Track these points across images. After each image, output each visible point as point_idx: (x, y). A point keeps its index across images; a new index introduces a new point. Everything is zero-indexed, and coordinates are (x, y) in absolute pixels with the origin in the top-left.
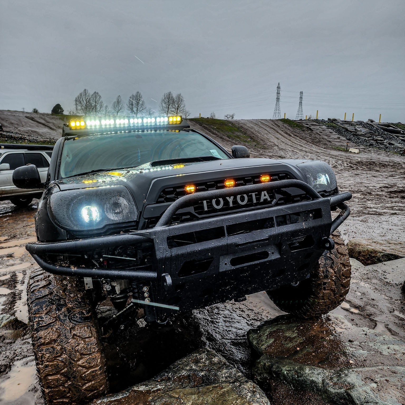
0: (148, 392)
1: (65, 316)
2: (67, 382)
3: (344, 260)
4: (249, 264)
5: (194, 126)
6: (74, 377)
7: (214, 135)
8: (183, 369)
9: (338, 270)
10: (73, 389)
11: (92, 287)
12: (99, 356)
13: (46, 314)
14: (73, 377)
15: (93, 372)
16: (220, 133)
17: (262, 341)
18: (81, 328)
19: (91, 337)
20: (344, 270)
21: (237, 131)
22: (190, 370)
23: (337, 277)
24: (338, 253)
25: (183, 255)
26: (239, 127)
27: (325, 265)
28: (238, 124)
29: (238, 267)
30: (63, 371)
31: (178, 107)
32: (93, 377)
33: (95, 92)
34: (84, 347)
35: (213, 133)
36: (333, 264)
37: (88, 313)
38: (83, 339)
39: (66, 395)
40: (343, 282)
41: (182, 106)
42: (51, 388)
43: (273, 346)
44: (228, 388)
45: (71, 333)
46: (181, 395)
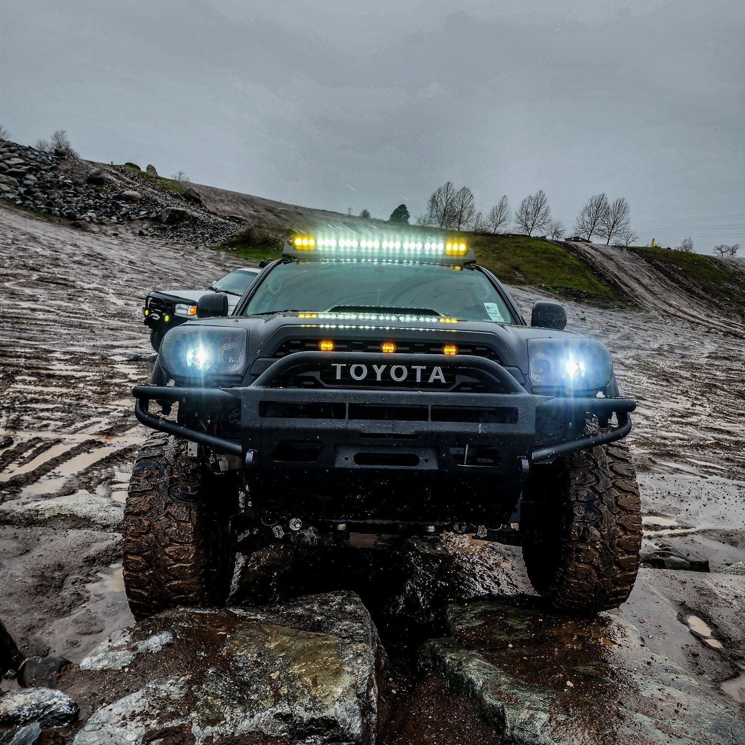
0: (243, 618)
1: (165, 486)
2: (148, 569)
3: (626, 520)
4: (384, 467)
5: (634, 263)
6: (158, 566)
7: (673, 284)
8: (301, 605)
9: (609, 534)
10: (153, 581)
11: (196, 455)
12: (193, 550)
13: (145, 478)
14: (155, 566)
15: (181, 567)
16: (689, 281)
17: (462, 619)
18: (179, 507)
19: (188, 522)
20: (624, 537)
21: (730, 281)
22: (308, 610)
23: (606, 546)
24: (617, 505)
25: (278, 429)
26: (734, 273)
27: (583, 518)
28: (734, 267)
29: (364, 466)
30: (146, 554)
31: (615, 222)
32: (180, 574)
33: (464, 188)
34: (175, 531)
35: (673, 280)
36: (601, 521)
37: (193, 491)
38: (179, 522)
39: (145, 586)
40: (618, 558)
41: (623, 222)
42: (130, 571)
43: (476, 631)
44: (332, 642)
45: (165, 509)
46: (275, 631)
